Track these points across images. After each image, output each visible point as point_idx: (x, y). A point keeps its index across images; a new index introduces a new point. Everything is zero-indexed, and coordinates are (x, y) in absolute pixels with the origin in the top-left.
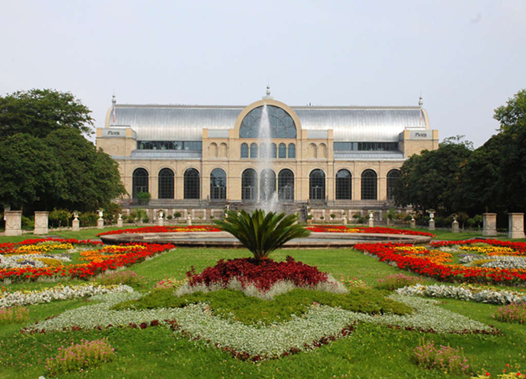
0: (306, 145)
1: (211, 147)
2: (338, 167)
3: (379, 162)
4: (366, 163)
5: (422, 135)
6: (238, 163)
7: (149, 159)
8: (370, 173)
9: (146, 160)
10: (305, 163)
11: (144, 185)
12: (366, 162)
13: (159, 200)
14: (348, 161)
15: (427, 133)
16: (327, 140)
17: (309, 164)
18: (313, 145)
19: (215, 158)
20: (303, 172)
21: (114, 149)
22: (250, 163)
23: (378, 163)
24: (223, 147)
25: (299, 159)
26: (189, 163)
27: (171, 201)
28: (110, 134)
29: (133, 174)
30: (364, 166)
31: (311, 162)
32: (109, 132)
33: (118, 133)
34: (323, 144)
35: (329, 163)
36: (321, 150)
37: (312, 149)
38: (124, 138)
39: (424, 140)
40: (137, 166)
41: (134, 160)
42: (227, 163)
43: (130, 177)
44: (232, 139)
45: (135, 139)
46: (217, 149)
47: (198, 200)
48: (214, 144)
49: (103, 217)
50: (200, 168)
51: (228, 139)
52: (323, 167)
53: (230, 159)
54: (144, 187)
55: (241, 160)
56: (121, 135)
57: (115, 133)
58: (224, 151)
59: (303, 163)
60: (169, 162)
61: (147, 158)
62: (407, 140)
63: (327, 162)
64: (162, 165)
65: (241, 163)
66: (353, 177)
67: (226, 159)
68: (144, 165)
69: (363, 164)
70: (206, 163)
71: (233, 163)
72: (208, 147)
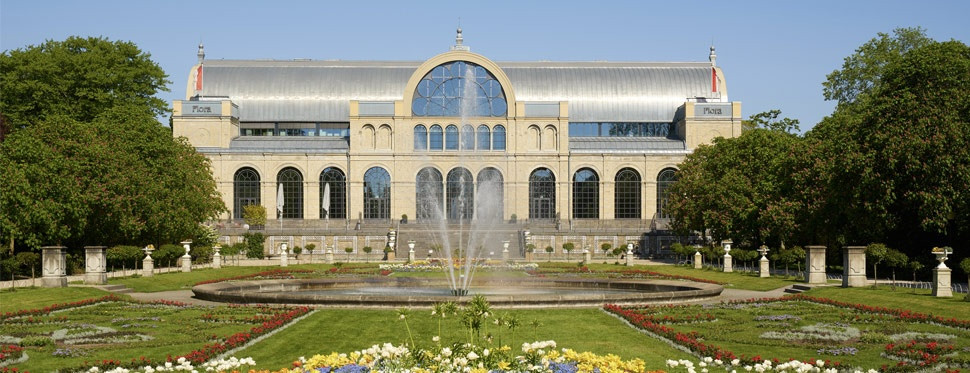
0: (524, 127)
1: (364, 132)
2: (577, 164)
3: (644, 155)
4: (623, 158)
5: (715, 111)
6: (410, 158)
7: (261, 151)
8: (630, 175)
10: (523, 158)
11: (254, 195)
12: (622, 155)
13: (279, 221)
14: (593, 155)
15: (722, 108)
16: (559, 119)
17: (528, 158)
18: (535, 127)
19: (371, 151)
21: (201, 135)
22: (430, 159)
23: (643, 158)
24: (385, 131)
25: (511, 151)
26: (328, 158)
27: (298, 223)
28: (195, 109)
29: (235, 178)
30: (620, 163)
31: (531, 156)
32: (193, 107)
33: (209, 109)
34: (552, 127)
35: (562, 158)
36: (548, 134)
37: (533, 135)
38: (219, 117)
39: (717, 120)
40: (241, 163)
41: (236, 155)
42: (392, 158)
43: (230, 182)
44: (398, 117)
45: (237, 119)
46: (374, 134)
47: (344, 220)
48: (370, 126)
50: (346, 168)
51: (393, 118)
52: (551, 165)
53: (397, 152)
54: (253, 199)
55: (414, 153)
56: (214, 111)
57: (203, 109)
58: (386, 138)
59: (518, 159)
60: (293, 158)
61: (258, 151)
62: (690, 119)
63: (559, 156)
64: (283, 162)
65: (415, 158)
67: (389, 151)
68: (253, 162)
69: (618, 158)
70: (357, 158)
71: (402, 158)
72: (360, 132)
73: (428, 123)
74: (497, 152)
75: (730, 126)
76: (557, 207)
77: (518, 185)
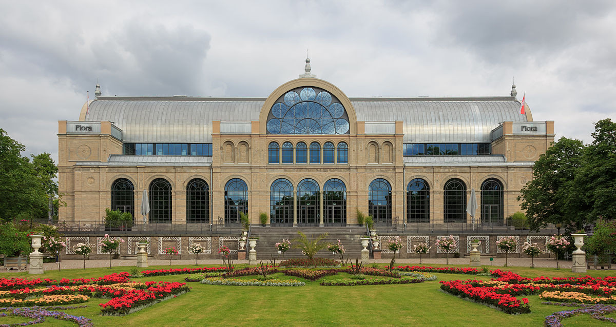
0: (364, 144)
1: (225, 147)
2: (410, 176)
3: (470, 167)
4: (451, 170)
5: (531, 129)
6: (265, 171)
7: (135, 164)
8: (456, 185)
9: (130, 167)
10: (363, 170)
11: (129, 203)
12: (450, 167)
13: (151, 225)
14: (425, 167)
15: (538, 126)
16: (394, 136)
17: (368, 171)
18: (374, 143)
19: (231, 164)
20: (359, 183)
21: (84, 151)
22: (282, 171)
23: (468, 170)
24: (243, 147)
25: (353, 164)
26: (192, 171)
27: (167, 227)
28: (79, 129)
29: (112, 188)
30: (449, 174)
31: (370, 168)
32: (77, 127)
33: (90, 128)
34: (388, 143)
35: (397, 170)
36: (385, 151)
37: (372, 150)
38: (99, 136)
39: (533, 137)
40: (117, 175)
41: (114, 167)
42: (249, 171)
43: (109, 191)
44: (255, 135)
45: (122, 141)
46: (233, 150)
47: (207, 224)
48: (229, 143)
49: (41, 250)
50: (209, 179)
51: (250, 136)
52: (388, 175)
53: (253, 165)
54: (128, 206)
55: (269, 166)
56: (94, 131)
57: (86, 129)
58: (244, 154)
59: (359, 171)
60: (164, 170)
61: (132, 164)
62: (510, 136)
63: (395, 168)
64: (154, 174)
65: (270, 171)
66: (431, 190)
67: (246, 164)
68: (127, 174)
69: (447, 170)
70: (218, 170)
71: (257, 170)
72: (221, 148)
73: (281, 140)
74: (341, 165)
75: (544, 142)
76: (393, 213)
77: (359, 194)
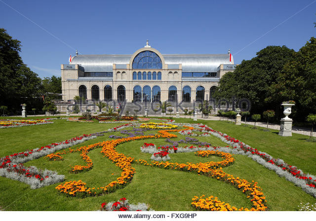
5: (230, 67)
17: (169, 83)
42: (126, 82)
73: (137, 71)
74: (159, 80)
77: (165, 91)
